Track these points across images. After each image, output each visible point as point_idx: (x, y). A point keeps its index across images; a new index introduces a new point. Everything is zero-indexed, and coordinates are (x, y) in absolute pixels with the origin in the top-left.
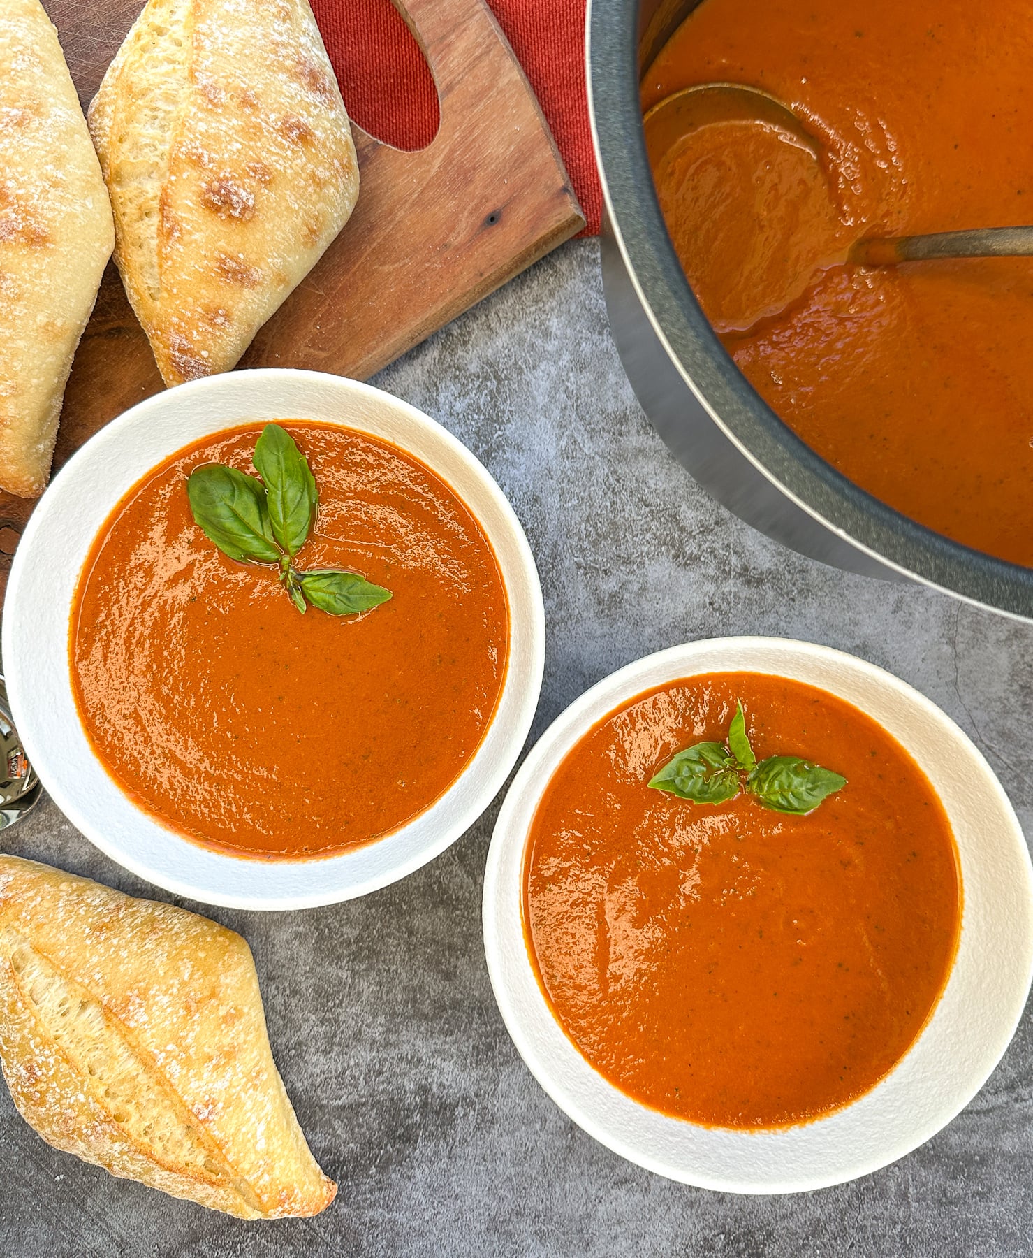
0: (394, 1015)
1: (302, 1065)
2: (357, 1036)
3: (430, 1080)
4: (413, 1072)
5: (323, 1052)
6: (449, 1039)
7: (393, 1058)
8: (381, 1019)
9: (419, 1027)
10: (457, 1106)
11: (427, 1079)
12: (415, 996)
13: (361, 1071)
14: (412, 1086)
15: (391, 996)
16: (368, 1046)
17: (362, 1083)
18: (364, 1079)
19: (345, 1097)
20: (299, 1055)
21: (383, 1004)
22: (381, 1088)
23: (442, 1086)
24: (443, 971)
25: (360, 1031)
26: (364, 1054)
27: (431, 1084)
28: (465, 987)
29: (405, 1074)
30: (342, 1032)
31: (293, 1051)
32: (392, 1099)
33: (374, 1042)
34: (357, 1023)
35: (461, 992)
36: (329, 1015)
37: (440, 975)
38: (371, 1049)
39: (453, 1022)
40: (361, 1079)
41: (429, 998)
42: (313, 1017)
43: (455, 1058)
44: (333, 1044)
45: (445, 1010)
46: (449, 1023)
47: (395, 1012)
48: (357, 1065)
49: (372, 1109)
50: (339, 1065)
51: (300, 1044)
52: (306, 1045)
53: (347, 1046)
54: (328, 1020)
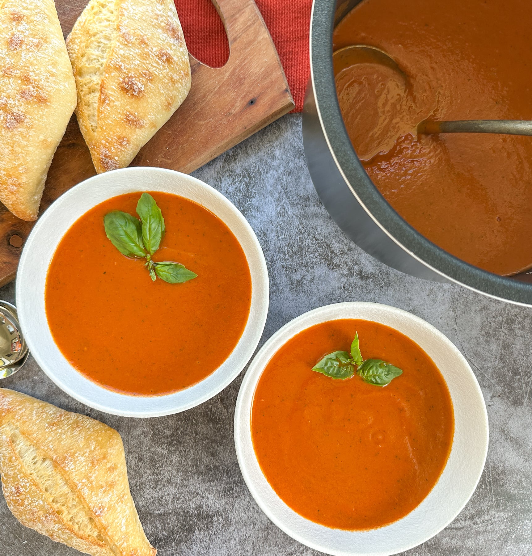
0: (187, 472)
1: (142, 494)
2: (169, 481)
3: (202, 503)
4: (194, 499)
5: (152, 488)
6: (212, 484)
7: (185, 492)
8: (181, 474)
9: (198, 478)
10: (214, 516)
11: (201, 503)
12: (197, 463)
13: (170, 498)
14: (194, 506)
15: (186, 463)
16: (174, 486)
17: (170, 503)
18: (171, 501)
19: (162, 510)
20: (141, 489)
21: (182, 466)
22: (179, 506)
23: (208, 506)
24: (211, 452)
25: (171, 479)
26: (172, 489)
27: (202, 505)
28: (221, 460)
29: (191, 500)
30: (162, 479)
31: (139, 487)
32: (184, 512)
33: (177, 484)
34: (169, 475)
35: (219, 462)
36: (156, 471)
37: (209, 454)
38: (175, 487)
39: (214, 476)
40: (170, 501)
41: (204, 464)
42: (149, 471)
43: (214, 493)
44: (157, 484)
45: (211, 470)
46: (212, 477)
47: (187, 471)
48: (168, 495)
49: (174, 516)
50: (160, 494)
51: (142, 484)
52: (145, 485)
53: (164, 486)
54: (156, 473)
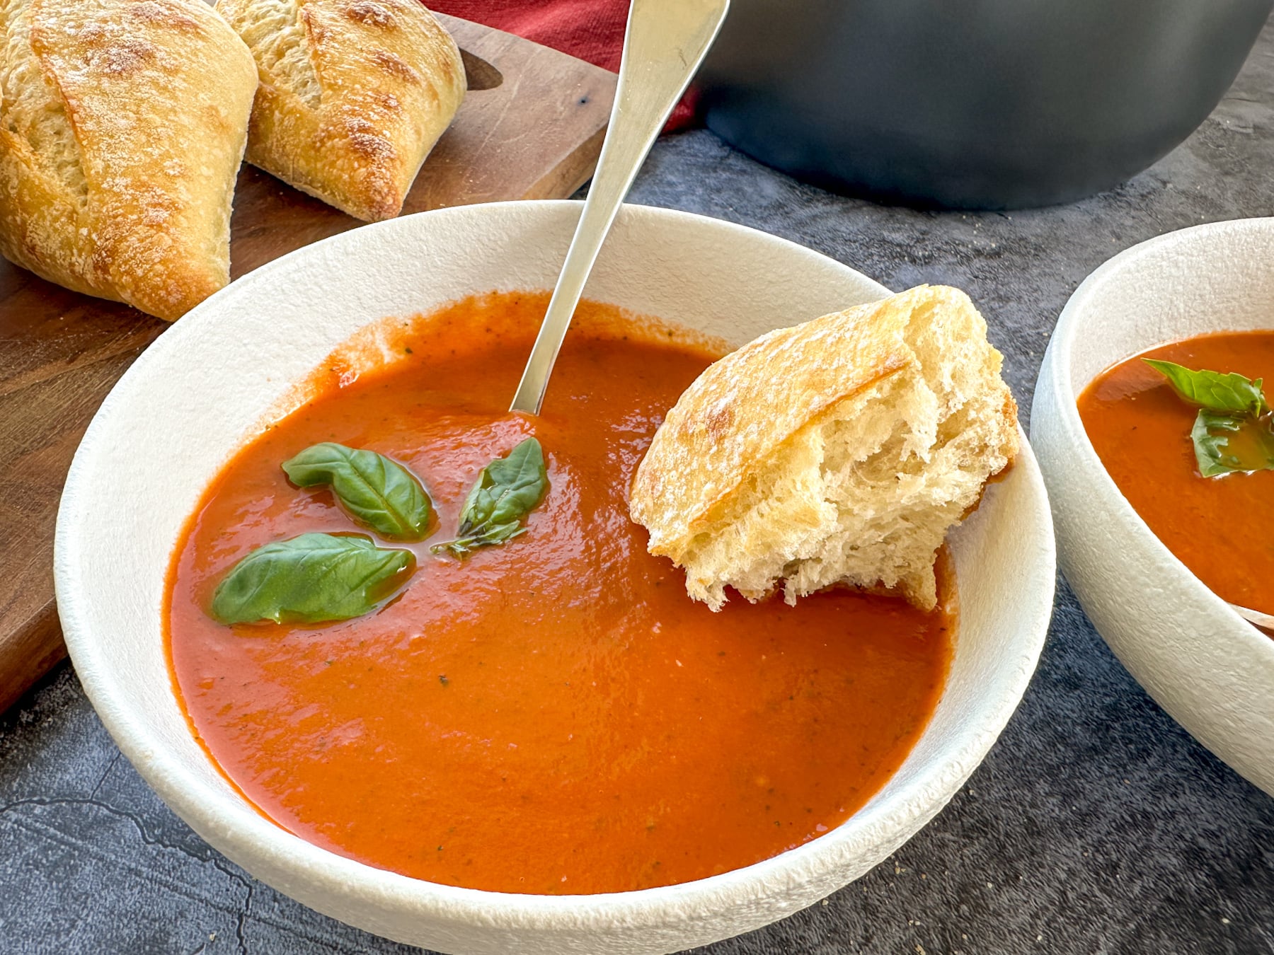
0: (1052, 771)
1: (994, 922)
2: (1033, 829)
3: (1188, 836)
4: (1154, 838)
5: (1006, 882)
6: (1151, 761)
7: (1109, 833)
8: (1042, 787)
9: (1100, 769)
10: (1261, 854)
11: (1181, 837)
12: (1056, 731)
13: (1085, 880)
14: (1174, 861)
15: (1025, 748)
16: (1059, 835)
17: (1106, 901)
18: (1102, 890)
19: (1102, 939)
20: (978, 908)
21: (1025, 763)
22: (1137, 890)
23: (1211, 835)
24: (1059, 681)
25: (1029, 819)
26: (1064, 850)
27: (1193, 841)
28: (1104, 686)
29: (1147, 847)
30: (1007, 835)
31: (964, 907)
32: (1168, 899)
33: (1063, 826)
34: (1015, 810)
35: (1106, 695)
36: (968, 821)
37: (1060, 687)
38: (1068, 836)
39: (1133, 736)
40: (1098, 893)
41: (1074, 723)
42: (948, 836)
43: (1186, 784)
44: (1010, 860)
45: (1108, 728)
46: (1131, 742)
47: (1050, 767)
48: (1071, 873)
49: (1157, 935)
50: (1047, 889)
51: (963, 889)
52: (975, 886)
53: (1033, 853)
54: (973, 828)
